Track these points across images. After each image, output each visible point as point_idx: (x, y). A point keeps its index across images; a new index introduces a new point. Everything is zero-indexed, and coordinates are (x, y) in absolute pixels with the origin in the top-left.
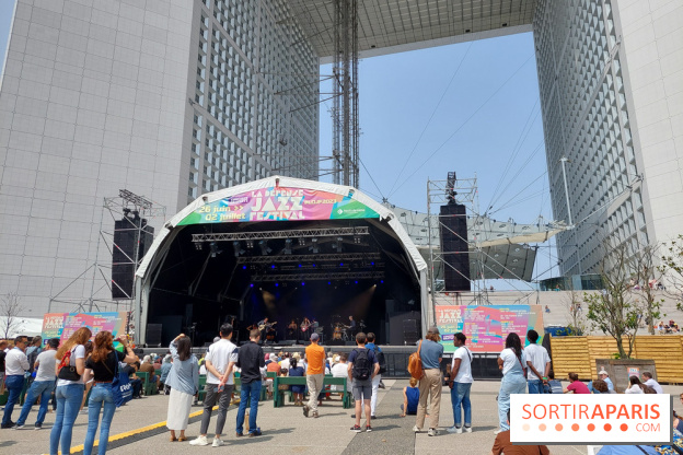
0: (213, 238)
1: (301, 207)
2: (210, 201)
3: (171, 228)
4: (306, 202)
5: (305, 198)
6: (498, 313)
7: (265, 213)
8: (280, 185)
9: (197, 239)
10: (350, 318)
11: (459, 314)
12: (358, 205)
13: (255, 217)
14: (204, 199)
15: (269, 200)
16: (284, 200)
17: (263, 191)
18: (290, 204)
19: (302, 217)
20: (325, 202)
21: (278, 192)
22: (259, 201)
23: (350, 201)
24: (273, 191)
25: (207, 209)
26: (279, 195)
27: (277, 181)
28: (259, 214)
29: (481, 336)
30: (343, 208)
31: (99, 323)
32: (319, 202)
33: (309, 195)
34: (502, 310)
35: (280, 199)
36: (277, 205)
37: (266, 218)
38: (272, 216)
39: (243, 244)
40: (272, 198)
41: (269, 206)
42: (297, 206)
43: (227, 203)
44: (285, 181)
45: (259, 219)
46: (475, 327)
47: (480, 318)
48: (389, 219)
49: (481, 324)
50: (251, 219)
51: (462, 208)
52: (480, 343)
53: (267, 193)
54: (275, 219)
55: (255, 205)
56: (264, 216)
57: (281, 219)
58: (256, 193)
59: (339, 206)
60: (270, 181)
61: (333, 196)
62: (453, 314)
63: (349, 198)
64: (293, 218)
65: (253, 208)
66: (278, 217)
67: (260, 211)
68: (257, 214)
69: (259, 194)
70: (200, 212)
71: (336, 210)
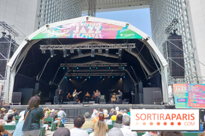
0: (52, 48)
2: (50, 27)
4: (103, 29)
5: (103, 27)
8: (89, 20)
9: (43, 48)
10: (119, 91)
12: (131, 32)
14: (47, 26)
15: (83, 28)
16: (91, 28)
17: (80, 23)
18: (94, 30)
19: (101, 37)
20: (113, 29)
23: (127, 30)
24: (85, 24)
25: (49, 31)
26: (89, 25)
27: (87, 18)
28: (78, 35)
30: (123, 33)
32: (110, 29)
33: (105, 26)
35: (89, 27)
36: (87, 30)
37: (82, 37)
38: (85, 36)
39: (68, 51)
40: (85, 27)
41: (83, 30)
42: (98, 32)
43: (60, 28)
44: (92, 19)
45: (78, 37)
48: (147, 39)
50: (73, 37)
53: (82, 25)
54: (87, 38)
56: (81, 35)
57: (90, 37)
59: (121, 32)
60: (83, 19)
61: (118, 27)
62: (182, 88)
63: (126, 28)
64: (97, 37)
65: (74, 31)
66: (88, 36)
67: (78, 33)
68: (76, 35)
69: (78, 25)
70: (44, 33)
71: (119, 34)
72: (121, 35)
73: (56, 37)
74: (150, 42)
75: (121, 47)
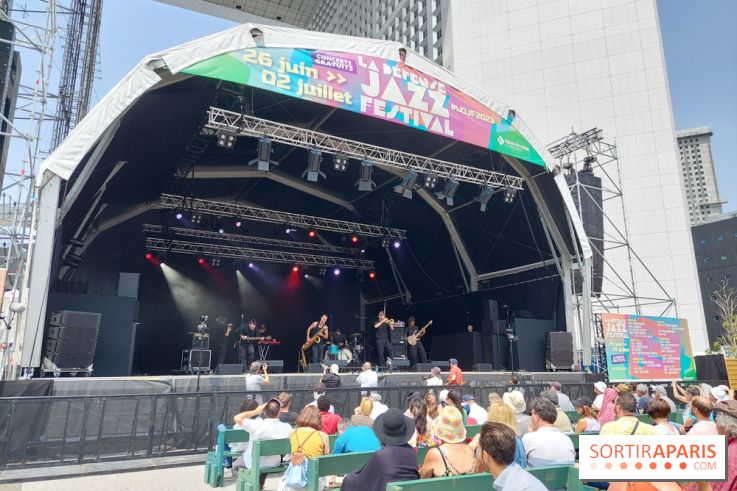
1: (445, 113)
2: (267, 41)
3: (162, 72)
4: (453, 108)
5: (449, 98)
6: (657, 329)
7: (389, 106)
8: (409, 62)
11: (624, 326)
12: (521, 138)
13: (371, 107)
14: (256, 33)
15: (392, 83)
17: (379, 62)
19: (449, 133)
20: (480, 116)
21: (405, 74)
22: (374, 77)
23: (511, 129)
24: (396, 69)
25: (264, 57)
26: (409, 79)
27: (403, 53)
28: (377, 103)
29: (646, 358)
30: (505, 135)
32: (471, 113)
33: (455, 95)
34: (659, 324)
35: (411, 87)
36: (408, 96)
37: (391, 116)
38: (400, 115)
40: (395, 78)
41: (393, 93)
44: (415, 59)
45: (378, 113)
46: (639, 343)
47: (643, 333)
48: (554, 173)
49: (644, 341)
50: (363, 110)
51: (598, 181)
53: (387, 69)
54: (406, 121)
55: (367, 82)
56: (387, 108)
57: (416, 124)
58: (367, 59)
59: (498, 130)
60: (389, 49)
61: (487, 111)
62: (618, 325)
63: (509, 122)
64: (437, 128)
65: (365, 88)
66: (411, 119)
67: (379, 97)
68: (373, 101)
69: (373, 66)
70: (246, 58)
71: (494, 136)
72: (501, 141)
73: (298, 94)
74: (561, 182)
75: (489, 181)
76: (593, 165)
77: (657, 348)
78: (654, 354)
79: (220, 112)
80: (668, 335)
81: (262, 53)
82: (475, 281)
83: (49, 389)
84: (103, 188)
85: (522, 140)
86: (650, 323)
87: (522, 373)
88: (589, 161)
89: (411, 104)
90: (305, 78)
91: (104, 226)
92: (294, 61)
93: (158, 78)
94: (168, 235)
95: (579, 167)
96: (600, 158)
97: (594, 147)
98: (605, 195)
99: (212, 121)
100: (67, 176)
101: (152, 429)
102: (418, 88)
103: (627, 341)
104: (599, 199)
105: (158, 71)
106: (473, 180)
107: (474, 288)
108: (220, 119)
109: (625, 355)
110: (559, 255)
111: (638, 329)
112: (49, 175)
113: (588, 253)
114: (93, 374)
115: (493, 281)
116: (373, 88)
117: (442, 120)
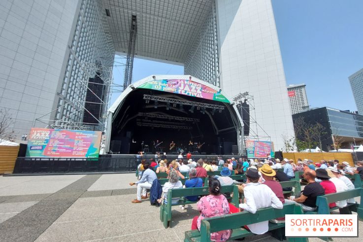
1: (200, 92)
2: (156, 78)
3: (133, 88)
4: (203, 90)
5: (202, 88)
6: (263, 144)
7: (186, 92)
11: (253, 143)
14: (154, 77)
17: (184, 81)
18: (196, 89)
19: (202, 97)
20: (210, 92)
21: (191, 83)
22: (182, 85)
23: (220, 94)
24: (188, 82)
27: (190, 78)
29: (260, 152)
30: (217, 96)
31: (80, 137)
32: (208, 91)
33: (204, 87)
34: (264, 143)
35: (192, 86)
36: (191, 89)
37: (186, 94)
39: (171, 104)
40: (188, 85)
41: (187, 88)
43: (166, 82)
44: (193, 79)
45: (183, 93)
46: (258, 149)
47: (259, 145)
48: (233, 105)
49: (259, 148)
50: (179, 93)
51: (248, 106)
52: (259, 154)
53: (186, 82)
54: (190, 95)
55: (180, 86)
56: (185, 92)
57: (193, 95)
58: (180, 80)
60: (187, 77)
61: (213, 90)
62: (251, 144)
63: (219, 92)
64: (198, 96)
65: (180, 88)
68: (182, 91)
69: (182, 82)
70: (151, 83)
71: (215, 97)
72: (217, 98)
73: (164, 90)
74: (235, 107)
75: (215, 107)
76: (247, 101)
77: (263, 149)
78: (262, 151)
79: (146, 95)
80: (267, 146)
81: (155, 82)
82: (218, 132)
83: (111, 156)
84: (125, 112)
85: (224, 97)
86: (262, 143)
87: (224, 156)
88: (245, 100)
89: (192, 91)
90: (165, 87)
91: (129, 119)
92: (163, 83)
93: (132, 90)
94: (142, 122)
95: (243, 102)
96: (249, 100)
97: (247, 97)
98: (250, 109)
99: (144, 98)
100: (113, 112)
101: (129, 166)
102: (193, 87)
103: (254, 148)
104: (248, 111)
105: (132, 88)
106: (211, 107)
107: (217, 134)
108: (146, 97)
109: (253, 151)
110: (236, 125)
111: (257, 144)
112: (110, 112)
113: (243, 125)
114: (120, 154)
115: (222, 132)
116: (182, 87)
117: (200, 94)
